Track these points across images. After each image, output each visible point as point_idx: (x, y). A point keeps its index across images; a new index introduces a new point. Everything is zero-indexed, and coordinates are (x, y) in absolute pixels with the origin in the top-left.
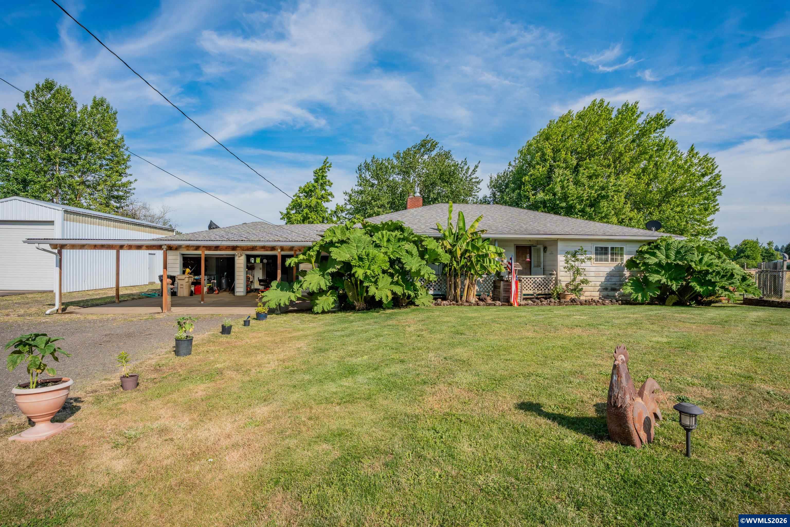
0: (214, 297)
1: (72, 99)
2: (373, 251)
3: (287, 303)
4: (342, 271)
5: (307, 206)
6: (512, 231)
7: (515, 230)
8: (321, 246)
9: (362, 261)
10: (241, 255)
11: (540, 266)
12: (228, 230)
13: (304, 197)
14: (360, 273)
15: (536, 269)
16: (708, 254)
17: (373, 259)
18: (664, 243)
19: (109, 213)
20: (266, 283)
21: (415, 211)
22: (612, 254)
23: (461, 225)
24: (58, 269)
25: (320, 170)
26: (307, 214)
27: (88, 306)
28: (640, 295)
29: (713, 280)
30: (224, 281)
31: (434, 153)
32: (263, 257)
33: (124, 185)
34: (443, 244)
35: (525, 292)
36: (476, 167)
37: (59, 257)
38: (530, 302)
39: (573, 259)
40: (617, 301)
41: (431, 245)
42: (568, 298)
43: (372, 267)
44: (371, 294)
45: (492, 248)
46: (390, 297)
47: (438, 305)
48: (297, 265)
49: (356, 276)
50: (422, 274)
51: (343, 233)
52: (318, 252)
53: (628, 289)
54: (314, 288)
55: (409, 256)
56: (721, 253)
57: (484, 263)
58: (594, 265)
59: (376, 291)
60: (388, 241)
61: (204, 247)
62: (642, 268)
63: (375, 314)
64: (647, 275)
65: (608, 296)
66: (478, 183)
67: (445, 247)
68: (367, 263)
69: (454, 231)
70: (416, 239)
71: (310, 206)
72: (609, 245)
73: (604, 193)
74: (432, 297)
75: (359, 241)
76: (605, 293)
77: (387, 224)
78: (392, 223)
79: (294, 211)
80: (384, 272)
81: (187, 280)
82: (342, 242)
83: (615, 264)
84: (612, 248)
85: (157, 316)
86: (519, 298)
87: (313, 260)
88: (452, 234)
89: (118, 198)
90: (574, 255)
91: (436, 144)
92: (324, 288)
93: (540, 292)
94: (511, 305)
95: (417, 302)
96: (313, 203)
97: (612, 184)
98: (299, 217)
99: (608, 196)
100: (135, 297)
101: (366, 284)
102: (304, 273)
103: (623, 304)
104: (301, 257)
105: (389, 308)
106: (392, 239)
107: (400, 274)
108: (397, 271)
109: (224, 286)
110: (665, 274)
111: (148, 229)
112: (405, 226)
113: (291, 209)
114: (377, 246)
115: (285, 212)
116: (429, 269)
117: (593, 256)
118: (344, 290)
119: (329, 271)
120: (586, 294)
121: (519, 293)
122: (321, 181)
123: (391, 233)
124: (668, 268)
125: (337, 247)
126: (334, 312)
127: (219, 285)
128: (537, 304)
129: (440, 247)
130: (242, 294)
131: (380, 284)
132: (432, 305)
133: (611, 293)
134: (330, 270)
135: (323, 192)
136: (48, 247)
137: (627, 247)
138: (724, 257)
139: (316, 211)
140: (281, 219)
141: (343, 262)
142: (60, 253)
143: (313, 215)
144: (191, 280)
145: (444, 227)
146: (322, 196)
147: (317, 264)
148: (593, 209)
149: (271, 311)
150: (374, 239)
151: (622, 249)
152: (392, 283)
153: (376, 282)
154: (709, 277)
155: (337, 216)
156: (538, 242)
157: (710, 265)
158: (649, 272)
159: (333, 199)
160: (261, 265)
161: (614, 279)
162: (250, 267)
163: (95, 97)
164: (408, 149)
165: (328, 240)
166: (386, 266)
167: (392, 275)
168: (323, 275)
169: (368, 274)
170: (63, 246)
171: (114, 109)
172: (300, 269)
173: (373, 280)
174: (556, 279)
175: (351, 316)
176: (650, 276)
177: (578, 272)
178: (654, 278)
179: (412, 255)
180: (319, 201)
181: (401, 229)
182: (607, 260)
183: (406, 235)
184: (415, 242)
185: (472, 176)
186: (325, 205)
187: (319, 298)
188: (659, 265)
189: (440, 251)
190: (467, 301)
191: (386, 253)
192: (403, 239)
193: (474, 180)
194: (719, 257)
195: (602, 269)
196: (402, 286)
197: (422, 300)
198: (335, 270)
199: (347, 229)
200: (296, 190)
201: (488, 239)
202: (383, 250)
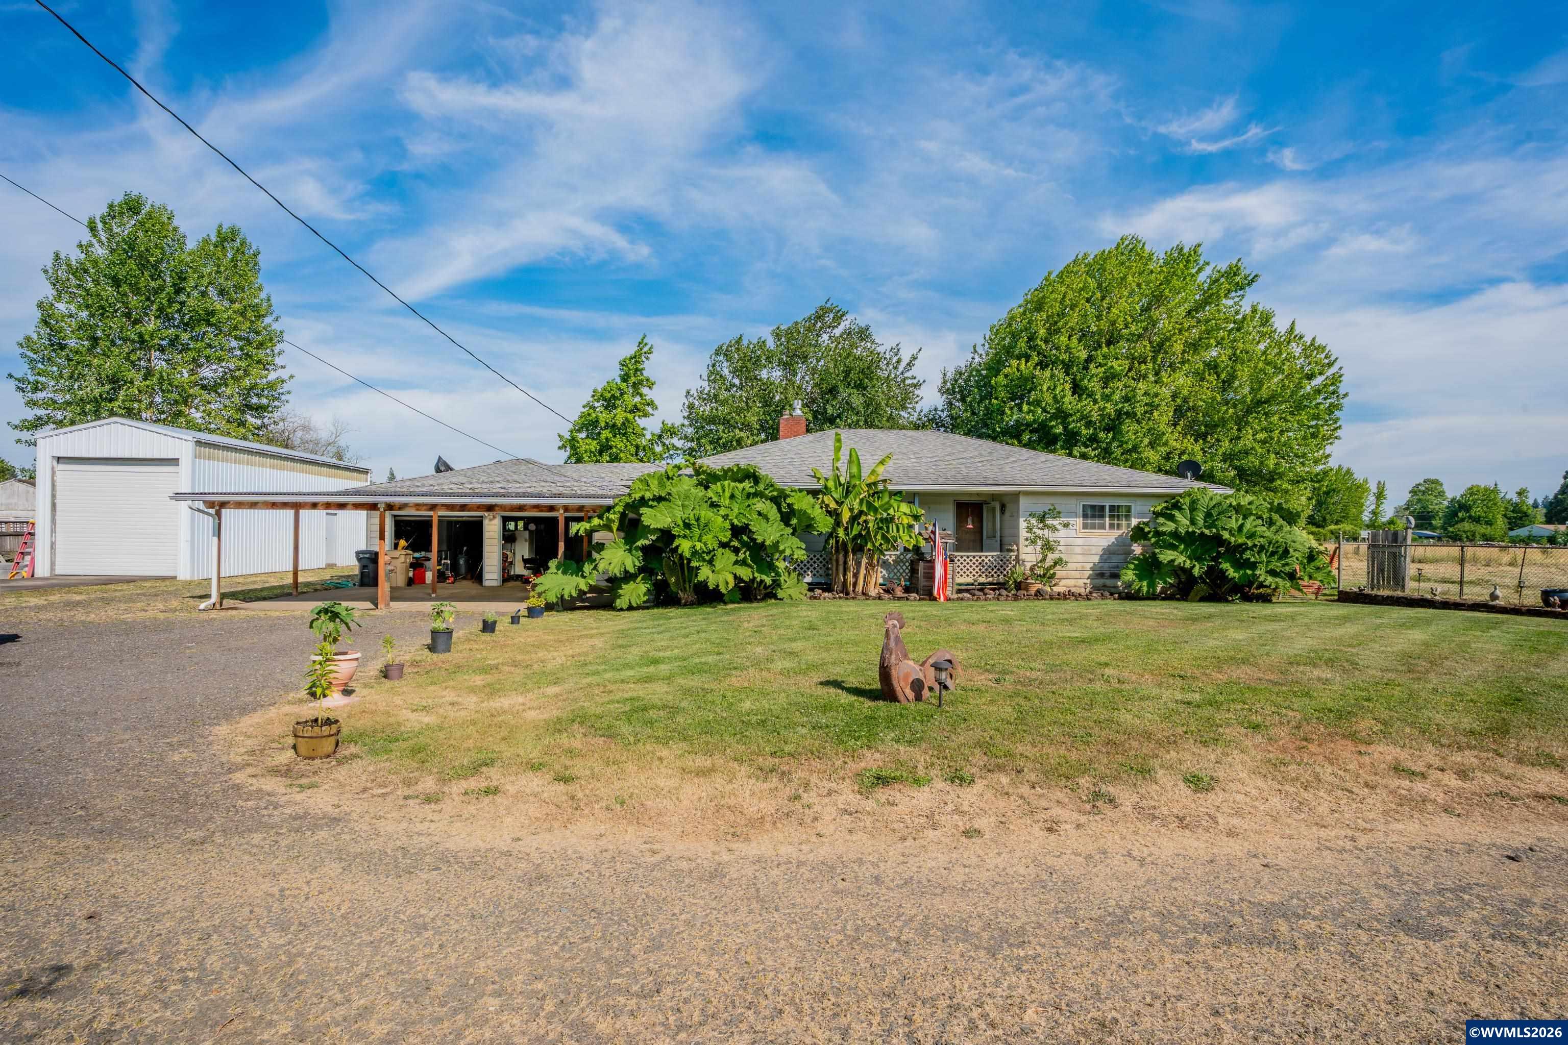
0: (446, 588)
1: (175, 229)
2: (706, 513)
3: (574, 594)
4: (659, 545)
5: (607, 426)
6: (941, 480)
7: (947, 478)
8: (627, 506)
9: (690, 529)
10: (494, 517)
11: (995, 537)
12: (469, 473)
13: (602, 409)
14: (685, 546)
15: (989, 541)
16: (1252, 518)
17: (706, 525)
18: (1187, 500)
19: (245, 438)
20: (538, 565)
21: (789, 444)
22: (1112, 517)
23: (855, 470)
24: (216, 539)
25: (631, 358)
26: (607, 439)
27: (251, 600)
28: (1145, 583)
29: (1252, 559)
30: (462, 562)
31: (837, 332)
32: (528, 521)
33: (271, 386)
34: (823, 502)
35: (959, 580)
36: (914, 358)
37: (217, 521)
38: (967, 595)
39: (1041, 525)
40: (1112, 594)
41: (803, 503)
42: (1033, 590)
43: (704, 538)
44: (701, 578)
45: (904, 508)
46: (731, 585)
47: (815, 598)
48: (590, 533)
49: (680, 551)
50: (781, 548)
51: (661, 484)
52: (623, 515)
53: (1129, 575)
54: (617, 571)
55: (763, 522)
56: (1276, 517)
57: (888, 532)
58: (1080, 535)
59: (711, 575)
60: (732, 497)
61: (443, 505)
62: (1153, 540)
63: (709, 610)
64: (1157, 551)
65: (1105, 586)
66: (917, 386)
67: (827, 506)
68: (697, 532)
69: (842, 480)
70: (775, 493)
71: (614, 425)
72: (1107, 503)
73: (1127, 407)
74: (807, 586)
75: (687, 497)
76: (1100, 582)
77: (730, 470)
78: (739, 468)
79: (583, 435)
80: (723, 545)
81: (402, 559)
82: (660, 499)
83: (1116, 533)
84: (1112, 508)
85: (371, 612)
86: (949, 589)
87: (615, 527)
88: (840, 484)
89: (259, 409)
90: (1042, 518)
91: (843, 315)
92: (632, 570)
93: (990, 579)
94: (935, 599)
95: (780, 593)
96: (619, 421)
97: (1142, 392)
98: (594, 445)
99: (1135, 414)
100: (318, 587)
101: (694, 564)
102: (600, 547)
103: (1120, 598)
104: (596, 521)
105: (733, 602)
106: (738, 494)
107: (749, 548)
108: (744, 544)
109: (463, 570)
110: (1185, 549)
111: (325, 469)
112: (762, 472)
113: (579, 431)
114: (714, 505)
115: (567, 436)
116: (795, 542)
117: (1080, 521)
118: (663, 574)
119: (639, 543)
120: (1063, 582)
121: (950, 581)
122: (633, 379)
123: (737, 484)
124: (1189, 539)
125: (651, 507)
126: (648, 608)
127: (454, 567)
128: (978, 599)
129: (818, 506)
130: (495, 584)
131: (718, 564)
132: (804, 598)
133: (1109, 582)
134: (641, 542)
135: (637, 399)
136: (202, 506)
137: (1136, 507)
138: (1280, 522)
139: (624, 435)
140: (560, 448)
141: (660, 530)
142: (218, 514)
143: (618, 443)
144: (410, 560)
145: (826, 472)
146: (635, 406)
147: (622, 534)
148: (1110, 435)
149: (550, 607)
150: (710, 493)
151: (1129, 509)
152: (736, 563)
153: (711, 562)
154: (1247, 555)
155: (664, 444)
156: (995, 496)
157: (1251, 536)
158: (1161, 547)
159: (655, 412)
160: (527, 534)
161: (1115, 559)
162: (509, 538)
163: (220, 226)
164: (796, 323)
165: (637, 496)
166: (725, 536)
167: (736, 551)
168: (630, 551)
169: (698, 548)
170: (223, 505)
171: (254, 248)
172: (594, 542)
173: (707, 558)
174: (1017, 556)
175: (672, 612)
176: (1161, 553)
177: (1048, 547)
178: (1166, 556)
179: (767, 519)
180: (630, 416)
181: (755, 478)
182: (1102, 527)
183: (761, 487)
184: (774, 500)
185: (907, 375)
186: (642, 422)
187: (624, 586)
188: (1175, 535)
189: (817, 513)
190: (863, 594)
191: (726, 517)
192: (755, 495)
193: (908, 382)
194: (1271, 523)
195: (1094, 541)
196: (752, 568)
197: (790, 591)
198: (647, 542)
199: (668, 478)
200: (587, 397)
201: (899, 493)
202: (722, 511)
